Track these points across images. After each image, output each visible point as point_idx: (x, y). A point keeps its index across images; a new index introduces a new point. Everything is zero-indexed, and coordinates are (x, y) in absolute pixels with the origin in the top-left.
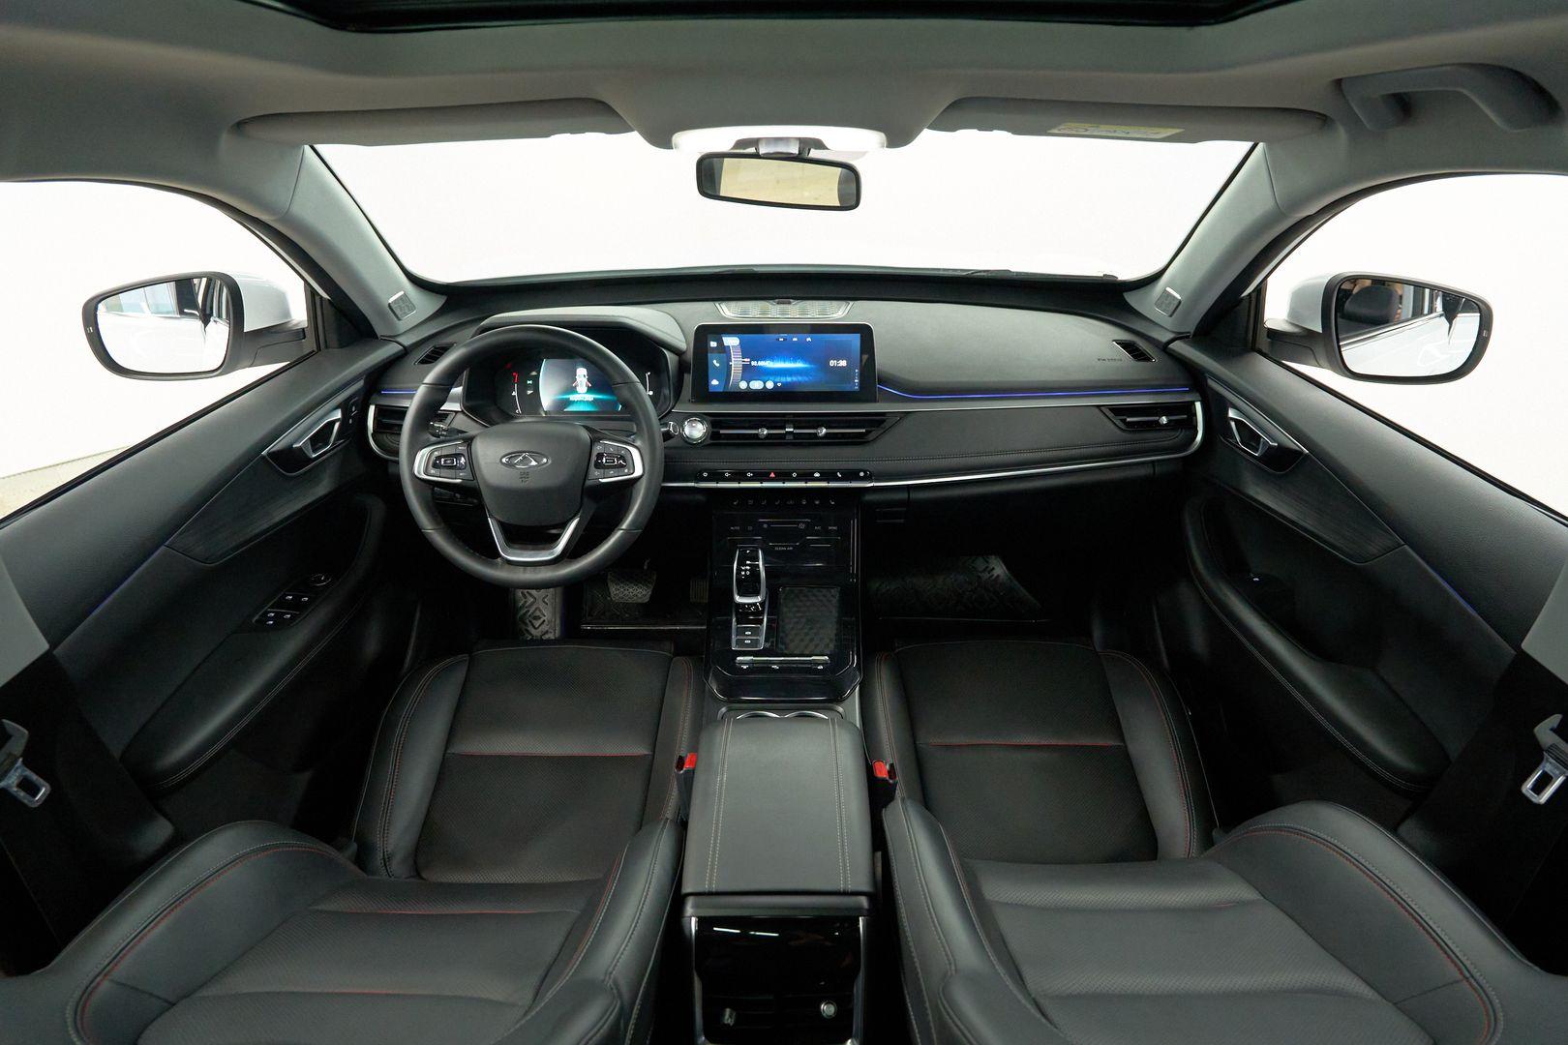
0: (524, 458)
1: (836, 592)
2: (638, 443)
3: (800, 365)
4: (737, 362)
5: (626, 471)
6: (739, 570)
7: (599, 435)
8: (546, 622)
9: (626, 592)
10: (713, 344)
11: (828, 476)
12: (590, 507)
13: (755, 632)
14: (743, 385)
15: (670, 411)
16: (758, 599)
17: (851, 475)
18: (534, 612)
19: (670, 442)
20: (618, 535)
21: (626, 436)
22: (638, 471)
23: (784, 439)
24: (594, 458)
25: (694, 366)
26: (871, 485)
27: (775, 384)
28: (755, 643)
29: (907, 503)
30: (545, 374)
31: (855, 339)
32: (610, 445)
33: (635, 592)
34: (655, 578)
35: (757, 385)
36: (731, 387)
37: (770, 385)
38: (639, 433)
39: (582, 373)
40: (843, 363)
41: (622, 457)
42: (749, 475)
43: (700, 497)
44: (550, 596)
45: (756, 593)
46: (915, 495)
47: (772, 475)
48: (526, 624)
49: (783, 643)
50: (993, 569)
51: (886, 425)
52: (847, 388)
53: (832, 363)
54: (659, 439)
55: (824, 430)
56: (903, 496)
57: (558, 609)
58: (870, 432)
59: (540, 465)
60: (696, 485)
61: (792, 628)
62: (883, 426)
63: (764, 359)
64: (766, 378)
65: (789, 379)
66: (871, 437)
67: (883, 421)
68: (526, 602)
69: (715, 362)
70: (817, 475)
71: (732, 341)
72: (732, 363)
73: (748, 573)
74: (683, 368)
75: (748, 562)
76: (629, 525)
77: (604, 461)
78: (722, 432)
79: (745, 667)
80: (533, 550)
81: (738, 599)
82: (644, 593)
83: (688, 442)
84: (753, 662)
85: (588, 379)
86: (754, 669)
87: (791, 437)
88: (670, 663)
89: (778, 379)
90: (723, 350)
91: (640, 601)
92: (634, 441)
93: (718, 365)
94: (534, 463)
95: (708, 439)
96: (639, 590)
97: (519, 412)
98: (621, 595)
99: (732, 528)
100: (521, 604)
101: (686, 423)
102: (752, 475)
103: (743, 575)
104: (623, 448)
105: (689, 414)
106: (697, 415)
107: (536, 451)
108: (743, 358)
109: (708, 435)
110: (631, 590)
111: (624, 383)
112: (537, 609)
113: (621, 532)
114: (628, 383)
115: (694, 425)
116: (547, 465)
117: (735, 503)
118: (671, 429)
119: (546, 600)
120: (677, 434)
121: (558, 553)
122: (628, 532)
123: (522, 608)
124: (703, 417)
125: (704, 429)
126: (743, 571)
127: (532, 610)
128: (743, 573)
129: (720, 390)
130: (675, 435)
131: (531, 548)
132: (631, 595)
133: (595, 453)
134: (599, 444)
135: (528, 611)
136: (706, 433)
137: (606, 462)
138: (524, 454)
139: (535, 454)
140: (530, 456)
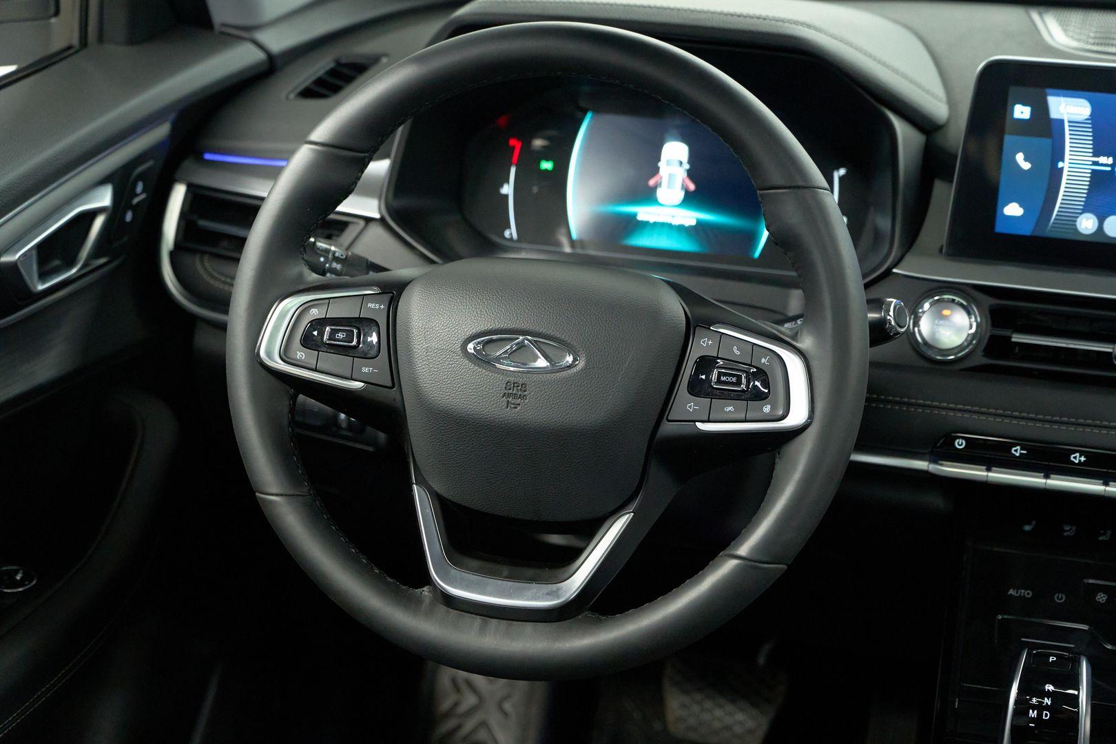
0: (520, 346)
2: (806, 343)
4: (1077, 163)
5: (767, 409)
6: (1023, 705)
7: (703, 311)
9: (707, 716)
10: (1022, 112)
12: (665, 489)
14: (1087, 224)
15: (888, 273)
18: (474, 731)
19: (884, 350)
20: (722, 571)
21: (773, 320)
22: (797, 415)
24: (688, 369)
25: (964, 163)
30: (584, 150)
32: (734, 339)
33: (728, 720)
34: (782, 690)
36: (1052, 229)
38: (809, 318)
39: (675, 153)
41: (761, 374)
42: (1077, 458)
43: (936, 501)
44: (517, 698)
54: (859, 336)
59: (555, 368)
60: (933, 468)
69: (1020, 157)
71: (1069, 108)
72: (1065, 165)
73: (1046, 715)
75: (1050, 687)
76: (758, 548)
77: (714, 376)
78: (1017, 338)
80: (510, 577)
82: (750, 724)
83: (926, 356)
85: (691, 174)
90: (1045, 128)
92: (795, 336)
93: (1026, 166)
94: (542, 363)
95: (980, 353)
96: (740, 716)
97: (511, 234)
98: (692, 721)
99: (1011, 592)
100: (445, 705)
101: (927, 306)
102: (1083, 459)
103: (1032, 720)
104: (767, 352)
105: (937, 284)
106: (960, 290)
107: (551, 332)
108: (1096, 154)
109: (978, 344)
110: (718, 713)
111: (790, 188)
112: (484, 724)
113: (731, 564)
114: (799, 187)
115: (946, 312)
116: (574, 370)
117: (1027, 528)
118: (891, 317)
119: (507, 706)
120: (903, 330)
121: (568, 595)
122: (752, 567)
123: (448, 714)
124: (970, 295)
125: (971, 327)
126: (1034, 707)
127: (469, 725)
128: (1033, 714)
129: (1026, 230)
130: (898, 333)
131: (505, 573)
132: (717, 725)
133: (694, 354)
134: (707, 332)
135: (459, 727)
136: (974, 336)
137: (719, 381)
138: (521, 338)
139: (544, 340)
140: (535, 343)
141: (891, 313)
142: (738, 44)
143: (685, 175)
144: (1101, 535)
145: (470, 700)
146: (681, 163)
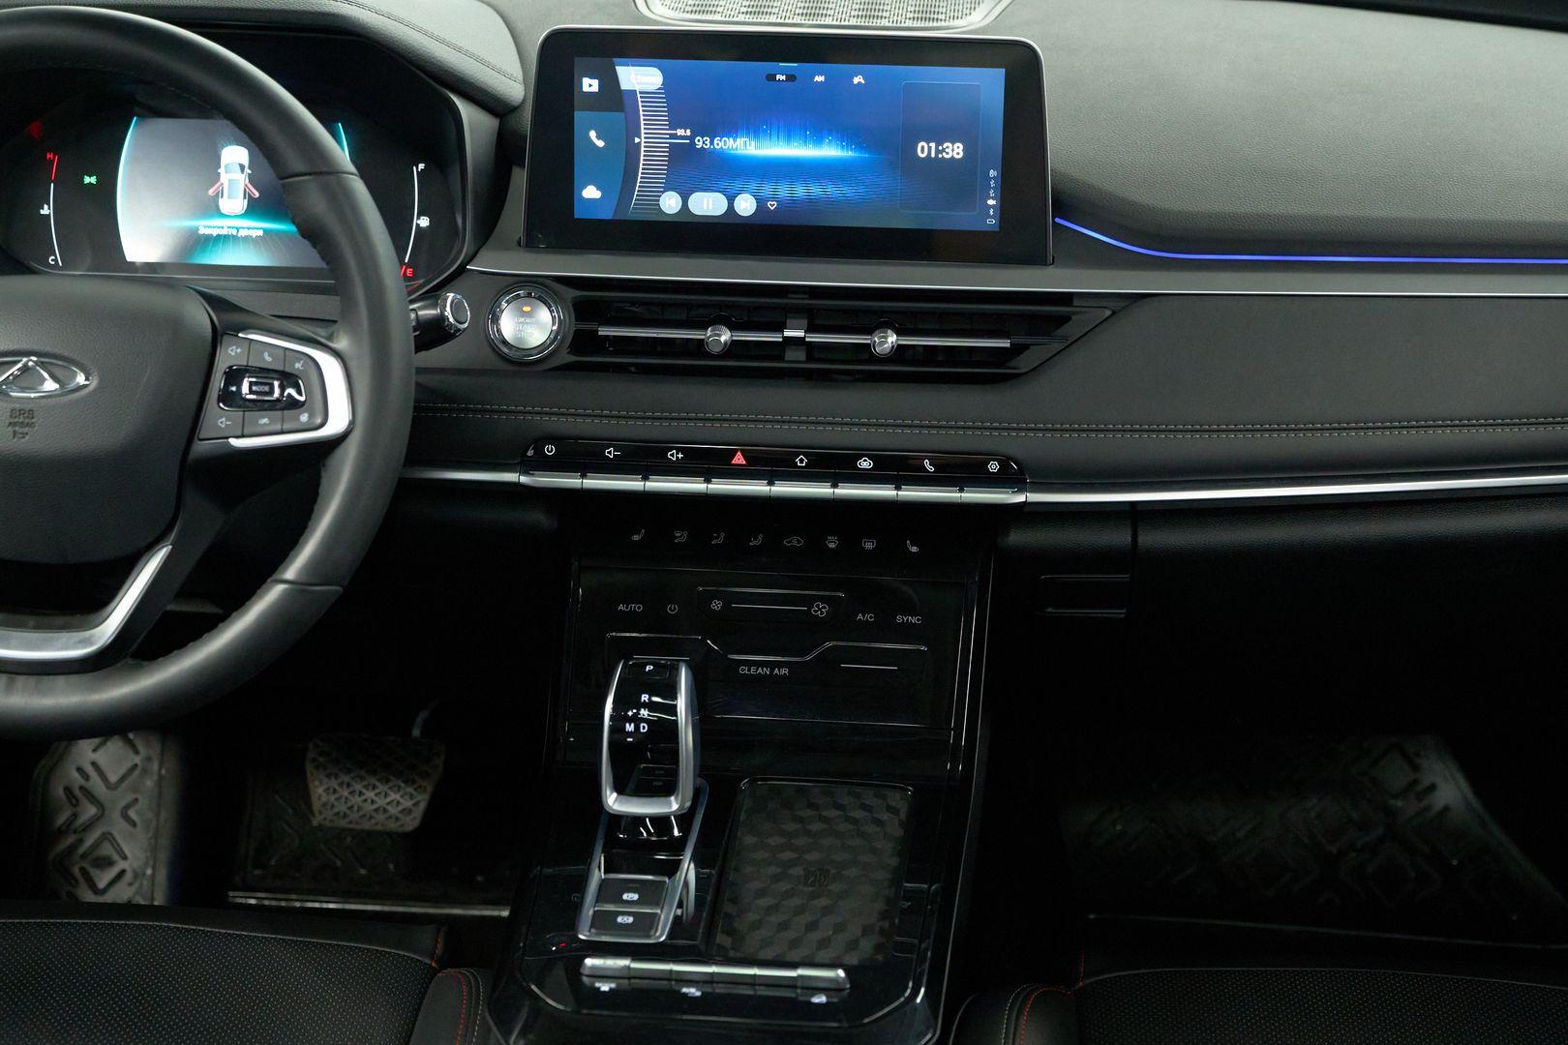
0: (25, 369)
1: (900, 800)
2: (342, 343)
3: (830, 151)
4: (652, 138)
5: (304, 418)
6: (618, 718)
7: (237, 317)
8: (129, 876)
9: (357, 800)
10: (590, 85)
11: (895, 468)
13: (652, 894)
14: (670, 203)
15: (462, 270)
16: (673, 805)
17: (963, 470)
18: (96, 845)
19: (437, 356)
20: (271, 596)
21: (317, 330)
22: (338, 420)
23: (781, 358)
24: (218, 382)
25: (532, 143)
26: (1020, 498)
27: (761, 202)
28: (646, 923)
29: (1129, 558)
30: (133, 159)
31: (988, 84)
32: (268, 345)
33: (381, 802)
34: (439, 761)
35: (708, 204)
36: (634, 210)
37: (746, 206)
38: (343, 318)
39: (235, 156)
40: (955, 151)
41: (289, 379)
42: (674, 456)
43: (538, 517)
44: (143, 803)
45: (667, 790)
46: (1152, 538)
47: (739, 459)
48: (72, 880)
49: (730, 932)
50: (1432, 788)
51: (1068, 330)
52: (960, 220)
53: (924, 149)
54: (401, 340)
55: (892, 339)
56: (1118, 537)
57: (165, 842)
58: (1026, 347)
59: (65, 391)
60: (524, 479)
61: (762, 893)
62: (1061, 332)
63: (731, 130)
64: (737, 185)
65: (800, 191)
66: (1024, 363)
67: (1065, 319)
68: (75, 816)
69: (593, 134)
70: (865, 464)
71: (640, 78)
72: (641, 140)
73: (644, 728)
74: (506, 149)
75: (645, 698)
77: (245, 388)
78: (604, 331)
79: (605, 988)
81: (612, 801)
82: (408, 803)
84: (628, 974)
85: (252, 179)
86: (635, 996)
87: (799, 355)
88: (432, 978)
89: (767, 189)
90: (614, 98)
91: (392, 826)
92: (330, 338)
93: (600, 144)
94: (50, 385)
95: (564, 351)
96: (394, 796)
97: (56, 260)
98: (342, 808)
99: (621, 607)
100: (61, 819)
101: (504, 304)
102: (680, 456)
103: (630, 734)
104: (298, 355)
105: (511, 280)
106: (542, 284)
107: (56, 351)
108: (673, 126)
109: (563, 338)
110: (370, 794)
111: (310, 174)
112: (107, 837)
113: (279, 588)
114: (321, 173)
115: (527, 309)
116: (87, 390)
117: (636, 538)
118: (448, 312)
119: (132, 814)
120: (466, 325)
121: (106, 638)
122: (302, 591)
123: (61, 832)
124: (541, 289)
125: (554, 324)
126: (631, 720)
127: (90, 841)
128: (630, 727)
129: (606, 214)
130: (459, 330)
132: (369, 808)
133: (221, 365)
134: (234, 338)
135: (81, 841)
136: (557, 333)
137: (251, 392)
138: (25, 360)
139: (53, 361)
140: (43, 365)
141: (448, 309)
142: (303, 29)
143: (247, 180)
144: (716, 538)
145: (92, 811)
146: (242, 167)
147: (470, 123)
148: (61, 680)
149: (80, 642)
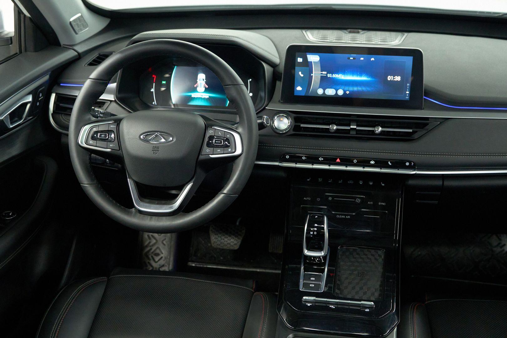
0: (156, 136)
1: (381, 252)
2: (240, 130)
3: (364, 78)
4: (317, 74)
5: (230, 150)
6: (309, 231)
7: (210, 122)
8: (163, 258)
9: (223, 241)
10: (300, 60)
11: (380, 163)
12: (201, 175)
13: (318, 278)
14: (320, 92)
15: (264, 109)
16: (322, 254)
17: (399, 164)
18: (155, 250)
19: (263, 131)
20: (220, 197)
21: (232, 125)
22: (239, 151)
23: (349, 133)
24: (206, 139)
25: (284, 76)
26: (414, 172)
27: (345, 92)
28: (318, 287)
29: (442, 188)
30: (175, 77)
31: (408, 61)
32: (218, 131)
33: (229, 242)
34: (244, 231)
35: (330, 92)
36: (310, 93)
37: (340, 92)
38: (240, 123)
39: (202, 77)
40: (398, 78)
41: (227, 140)
42: (321, 159)
43: (282, 174)
44: (167, 239)
45: (320, 249)
46: (447, 183)
47: (338, 160)
48: (149, 259)
49: (339, 289)
50: (504, 245)
51: (429, 127)
52: (399, 97)
53: (390, 78)
54: (255, 127)
55: (380, 129)
56: (439, 183)
57: (173, 250)
58: (416, 132)
59: (167, 141)
60: (280, 164)
61: (347, 278)
62: (427, 127)
63: (337, 72)
64: (338, 87)
65: (355, 89)
66: (416, 136)
67: (427, 124)
68: (150, 242)
69: (300, 73)
70: (372, 162)
71: (313, 58)
72: (313, 75)
73: (315, 233)
74: (276, 76)
75: (316, 225)
76: (230, 190)
77: (214, 141)
78: (302, 125)
79: (309, 305)
80: (158, 204)
81: (307, 252)
82: (235, 242)
83: (276, 132)
84: (316, 302)
85: (206, 83)
86: (316, 306)
87: (354, 132)
88: (253, 294)
89: (346, 88)
90: (307, 64)
91: (232, 248)
92: (237, 128)
93: (302, 75)
94: (163, 140)
95: (292, 130)
96: (232, 240)
97: (155, 103)
98: (219, 243)
99: (305, 198)
100: (146, 243)
101: (276, 117)
102: (322, 159)
103: (312, 235)
104: (228, 133)
105: (278, 111)
106: (284, 112)
107: (165, 131)
108: (322, 71)
109: (291, 127)
110: (226, 239)
111: (232, 85)
112: (158, 248)
113: (222, 195)
114: (235, 85)
115: (281, 119)
116: (173, 142)
117: (308, 180)
118: (265, 121)
119: (164, 242)
120: (269, 125)
121: (175, 208)
122: (228, 196)
123: (147, 246)
124: (288, 114)
125: (289, 123)
126: (312, 231)
127: (154, 248)
128: (312, 233)
129: (303, 94)
130: (267, 126)
131: (156, 203)
132: (226, 243)
133: (207, 136)
134: (211, 128)
135: (151, 249)
136: (290, 126)
137: (215, 143)
138: (156, 133)
139: (164, 134)
140: (161, 135)
141: (265, 120)
144: (330, 180)
145: (154, 241)
146: (203, 80)
147: (267, 70)
148: (164, 218)
149: (169, 208)
